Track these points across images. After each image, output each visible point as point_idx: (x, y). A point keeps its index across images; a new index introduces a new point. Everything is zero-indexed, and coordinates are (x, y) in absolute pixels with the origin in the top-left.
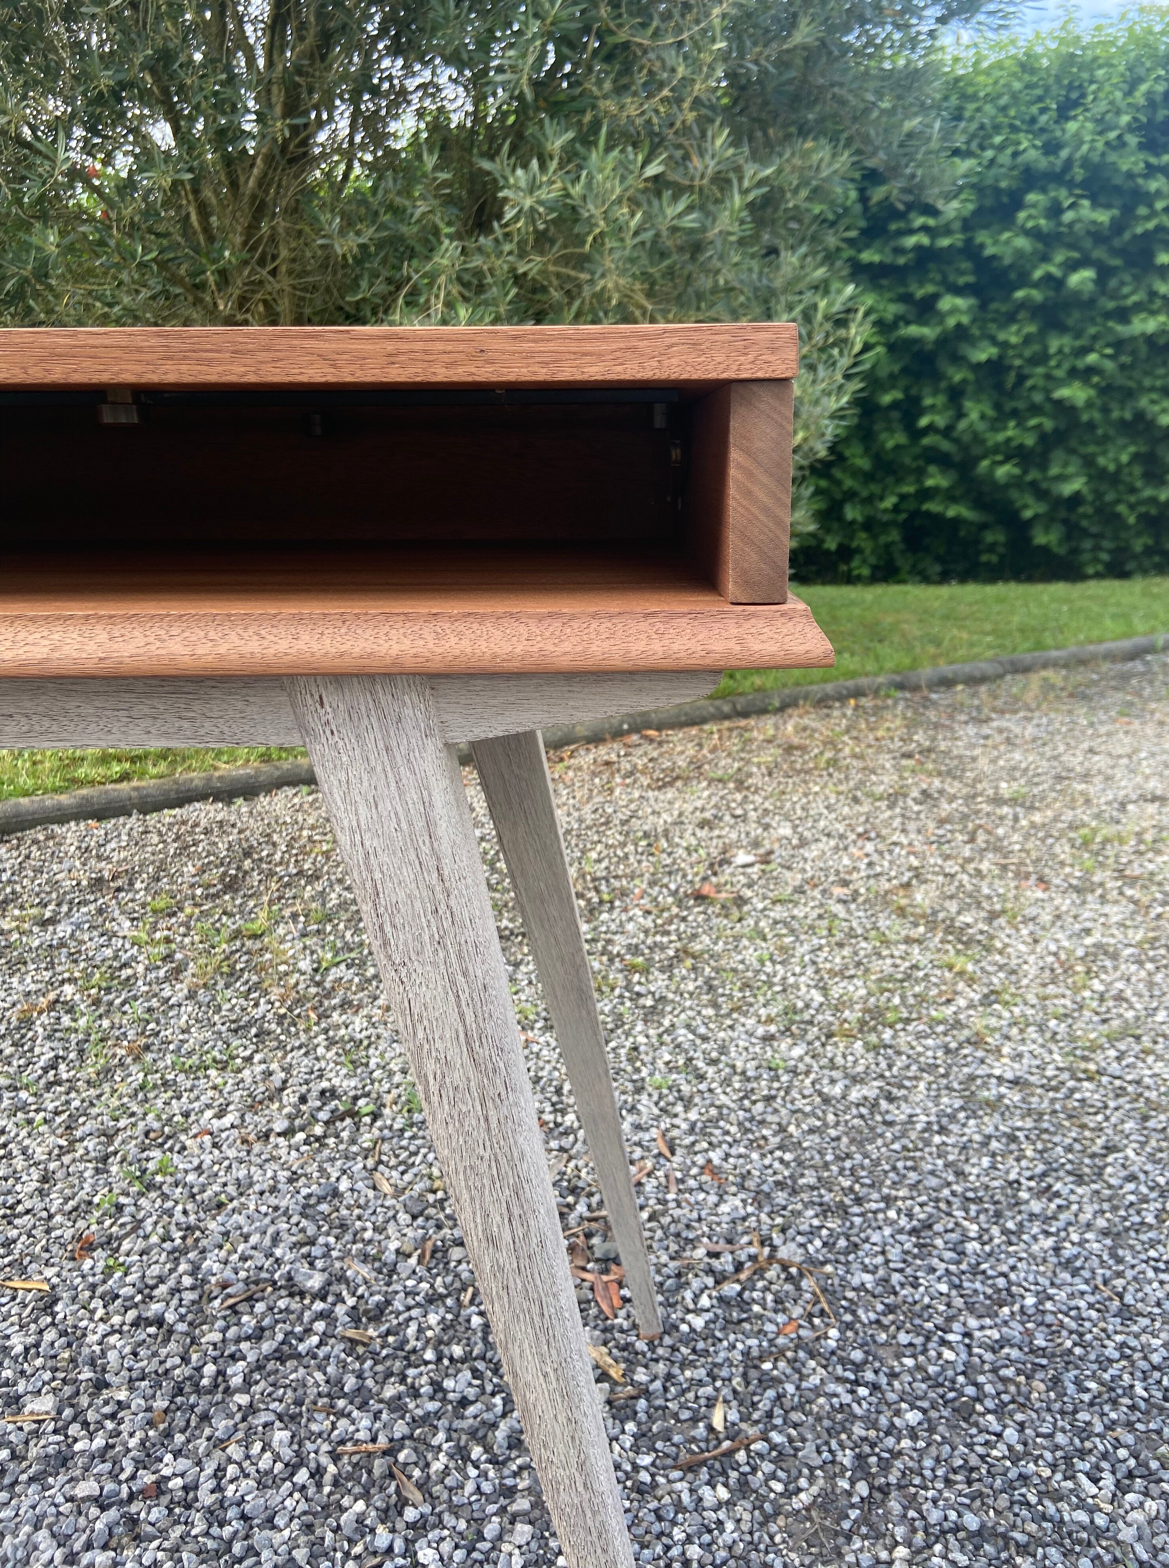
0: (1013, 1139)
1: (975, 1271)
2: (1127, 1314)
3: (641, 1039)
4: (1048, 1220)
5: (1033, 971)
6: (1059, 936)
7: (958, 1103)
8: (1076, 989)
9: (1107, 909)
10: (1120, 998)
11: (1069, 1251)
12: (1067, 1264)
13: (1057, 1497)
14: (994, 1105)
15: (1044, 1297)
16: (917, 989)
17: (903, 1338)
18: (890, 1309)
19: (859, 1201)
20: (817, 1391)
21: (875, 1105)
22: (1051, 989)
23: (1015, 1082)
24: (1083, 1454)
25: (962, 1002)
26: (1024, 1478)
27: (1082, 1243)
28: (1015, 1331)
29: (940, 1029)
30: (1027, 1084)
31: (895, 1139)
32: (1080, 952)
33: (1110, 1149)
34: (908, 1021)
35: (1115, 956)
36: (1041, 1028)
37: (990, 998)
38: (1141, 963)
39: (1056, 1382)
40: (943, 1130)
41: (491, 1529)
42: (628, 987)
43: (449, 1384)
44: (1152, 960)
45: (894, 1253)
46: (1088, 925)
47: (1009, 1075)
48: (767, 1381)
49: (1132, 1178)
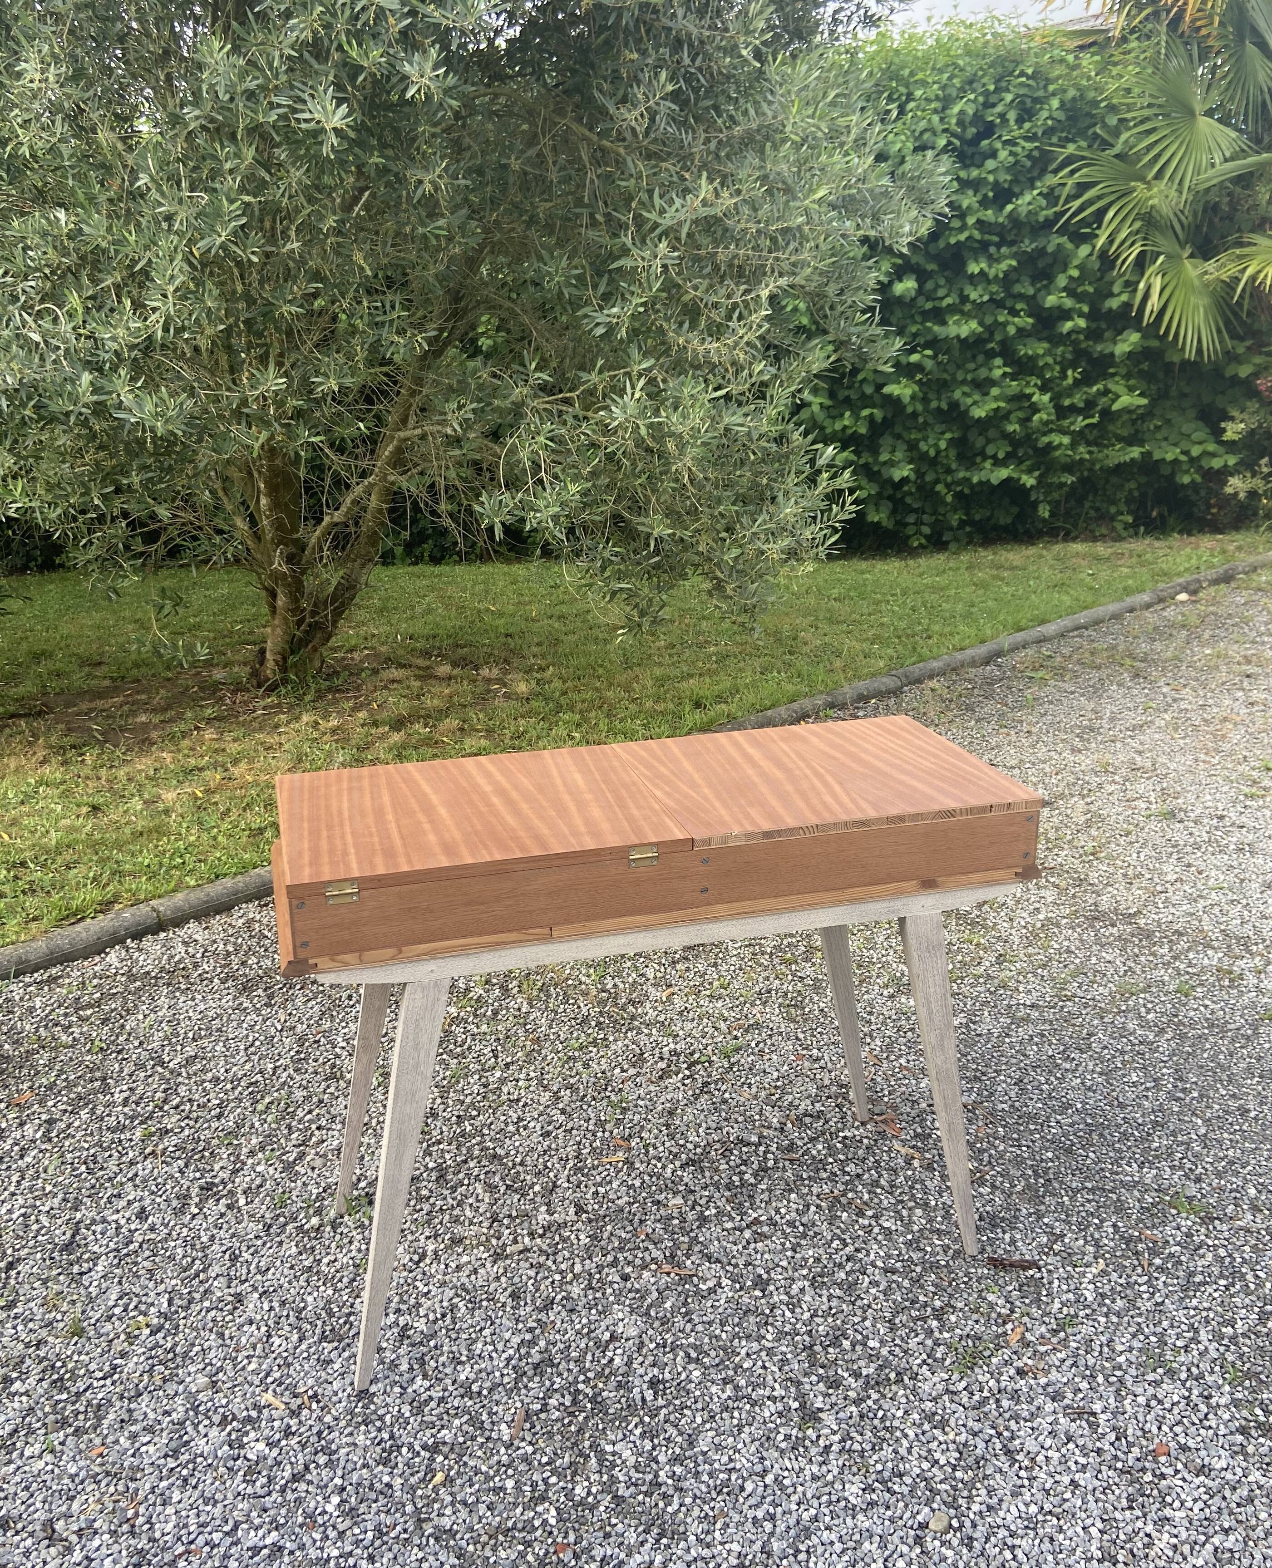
0: (1043, 1036)
1: (1050, 1097)
2: (1122, 1106)
3: (822, 1005)
4: (1074, 1071)
5: (1017, 941)
6: (1024, 915)
7: (1009, 1021)
8: (1045, 948)
9: (1043, 893)
10: (1068, 951)
11: (1089, 1083)
12: (1089, 1089)
13: (1117, 1173)
14: (1026, 1019)
15: (1084, 1103)
16: (960, 958)
17: (1032, 1127)
18: (1020, 1117)
19: (983, 1074)
20: (1005, 1151)
21: (967, 1026)
22: (1031, 950)
23: (1033, 1006)
24: (1122, 1158)
25: (988, 964)
26: (1102, 1169)
27: (1093, 1079)
28: (1076, 1118)
29: (981, 980)
30: (1038, 1006)
31: (987, 1042)
32: (1039, 925)
33: (1090, 1035)
34: (962, 978)
35: (1058, 925)
36: (1035, 975)
37: (1001, 959)
38: (1073, 928)
39: (1101, 1135)
40: (1008, 1035)
41: (905, 1213)
42: (794, 975)
43: (847, 1169)
44: (1079, 926)
45: (1013, 1094)
46: (1037, 905)
47: (1028, 1003)
48: (981, 1151)
49: (1106, 1047)
